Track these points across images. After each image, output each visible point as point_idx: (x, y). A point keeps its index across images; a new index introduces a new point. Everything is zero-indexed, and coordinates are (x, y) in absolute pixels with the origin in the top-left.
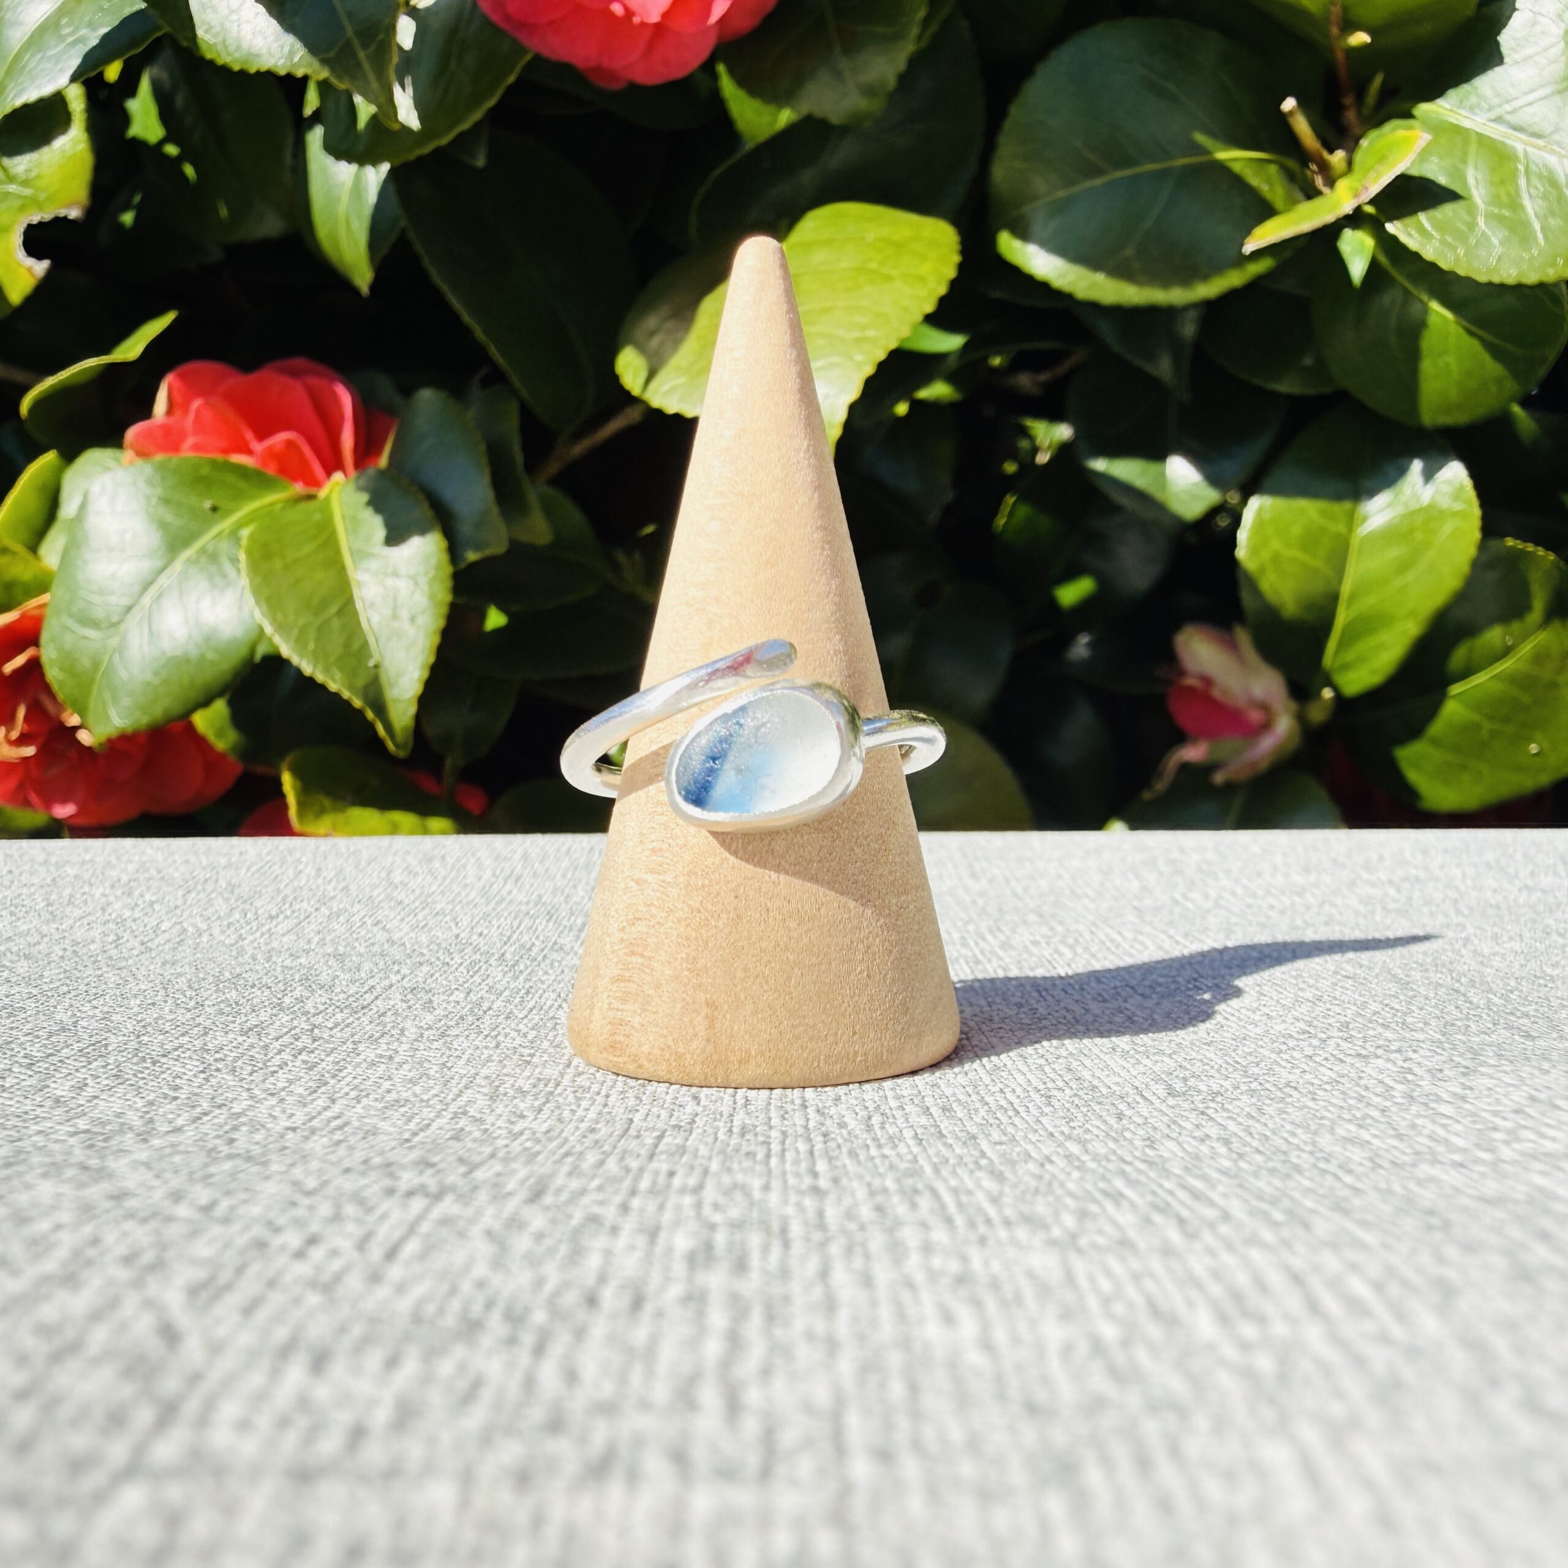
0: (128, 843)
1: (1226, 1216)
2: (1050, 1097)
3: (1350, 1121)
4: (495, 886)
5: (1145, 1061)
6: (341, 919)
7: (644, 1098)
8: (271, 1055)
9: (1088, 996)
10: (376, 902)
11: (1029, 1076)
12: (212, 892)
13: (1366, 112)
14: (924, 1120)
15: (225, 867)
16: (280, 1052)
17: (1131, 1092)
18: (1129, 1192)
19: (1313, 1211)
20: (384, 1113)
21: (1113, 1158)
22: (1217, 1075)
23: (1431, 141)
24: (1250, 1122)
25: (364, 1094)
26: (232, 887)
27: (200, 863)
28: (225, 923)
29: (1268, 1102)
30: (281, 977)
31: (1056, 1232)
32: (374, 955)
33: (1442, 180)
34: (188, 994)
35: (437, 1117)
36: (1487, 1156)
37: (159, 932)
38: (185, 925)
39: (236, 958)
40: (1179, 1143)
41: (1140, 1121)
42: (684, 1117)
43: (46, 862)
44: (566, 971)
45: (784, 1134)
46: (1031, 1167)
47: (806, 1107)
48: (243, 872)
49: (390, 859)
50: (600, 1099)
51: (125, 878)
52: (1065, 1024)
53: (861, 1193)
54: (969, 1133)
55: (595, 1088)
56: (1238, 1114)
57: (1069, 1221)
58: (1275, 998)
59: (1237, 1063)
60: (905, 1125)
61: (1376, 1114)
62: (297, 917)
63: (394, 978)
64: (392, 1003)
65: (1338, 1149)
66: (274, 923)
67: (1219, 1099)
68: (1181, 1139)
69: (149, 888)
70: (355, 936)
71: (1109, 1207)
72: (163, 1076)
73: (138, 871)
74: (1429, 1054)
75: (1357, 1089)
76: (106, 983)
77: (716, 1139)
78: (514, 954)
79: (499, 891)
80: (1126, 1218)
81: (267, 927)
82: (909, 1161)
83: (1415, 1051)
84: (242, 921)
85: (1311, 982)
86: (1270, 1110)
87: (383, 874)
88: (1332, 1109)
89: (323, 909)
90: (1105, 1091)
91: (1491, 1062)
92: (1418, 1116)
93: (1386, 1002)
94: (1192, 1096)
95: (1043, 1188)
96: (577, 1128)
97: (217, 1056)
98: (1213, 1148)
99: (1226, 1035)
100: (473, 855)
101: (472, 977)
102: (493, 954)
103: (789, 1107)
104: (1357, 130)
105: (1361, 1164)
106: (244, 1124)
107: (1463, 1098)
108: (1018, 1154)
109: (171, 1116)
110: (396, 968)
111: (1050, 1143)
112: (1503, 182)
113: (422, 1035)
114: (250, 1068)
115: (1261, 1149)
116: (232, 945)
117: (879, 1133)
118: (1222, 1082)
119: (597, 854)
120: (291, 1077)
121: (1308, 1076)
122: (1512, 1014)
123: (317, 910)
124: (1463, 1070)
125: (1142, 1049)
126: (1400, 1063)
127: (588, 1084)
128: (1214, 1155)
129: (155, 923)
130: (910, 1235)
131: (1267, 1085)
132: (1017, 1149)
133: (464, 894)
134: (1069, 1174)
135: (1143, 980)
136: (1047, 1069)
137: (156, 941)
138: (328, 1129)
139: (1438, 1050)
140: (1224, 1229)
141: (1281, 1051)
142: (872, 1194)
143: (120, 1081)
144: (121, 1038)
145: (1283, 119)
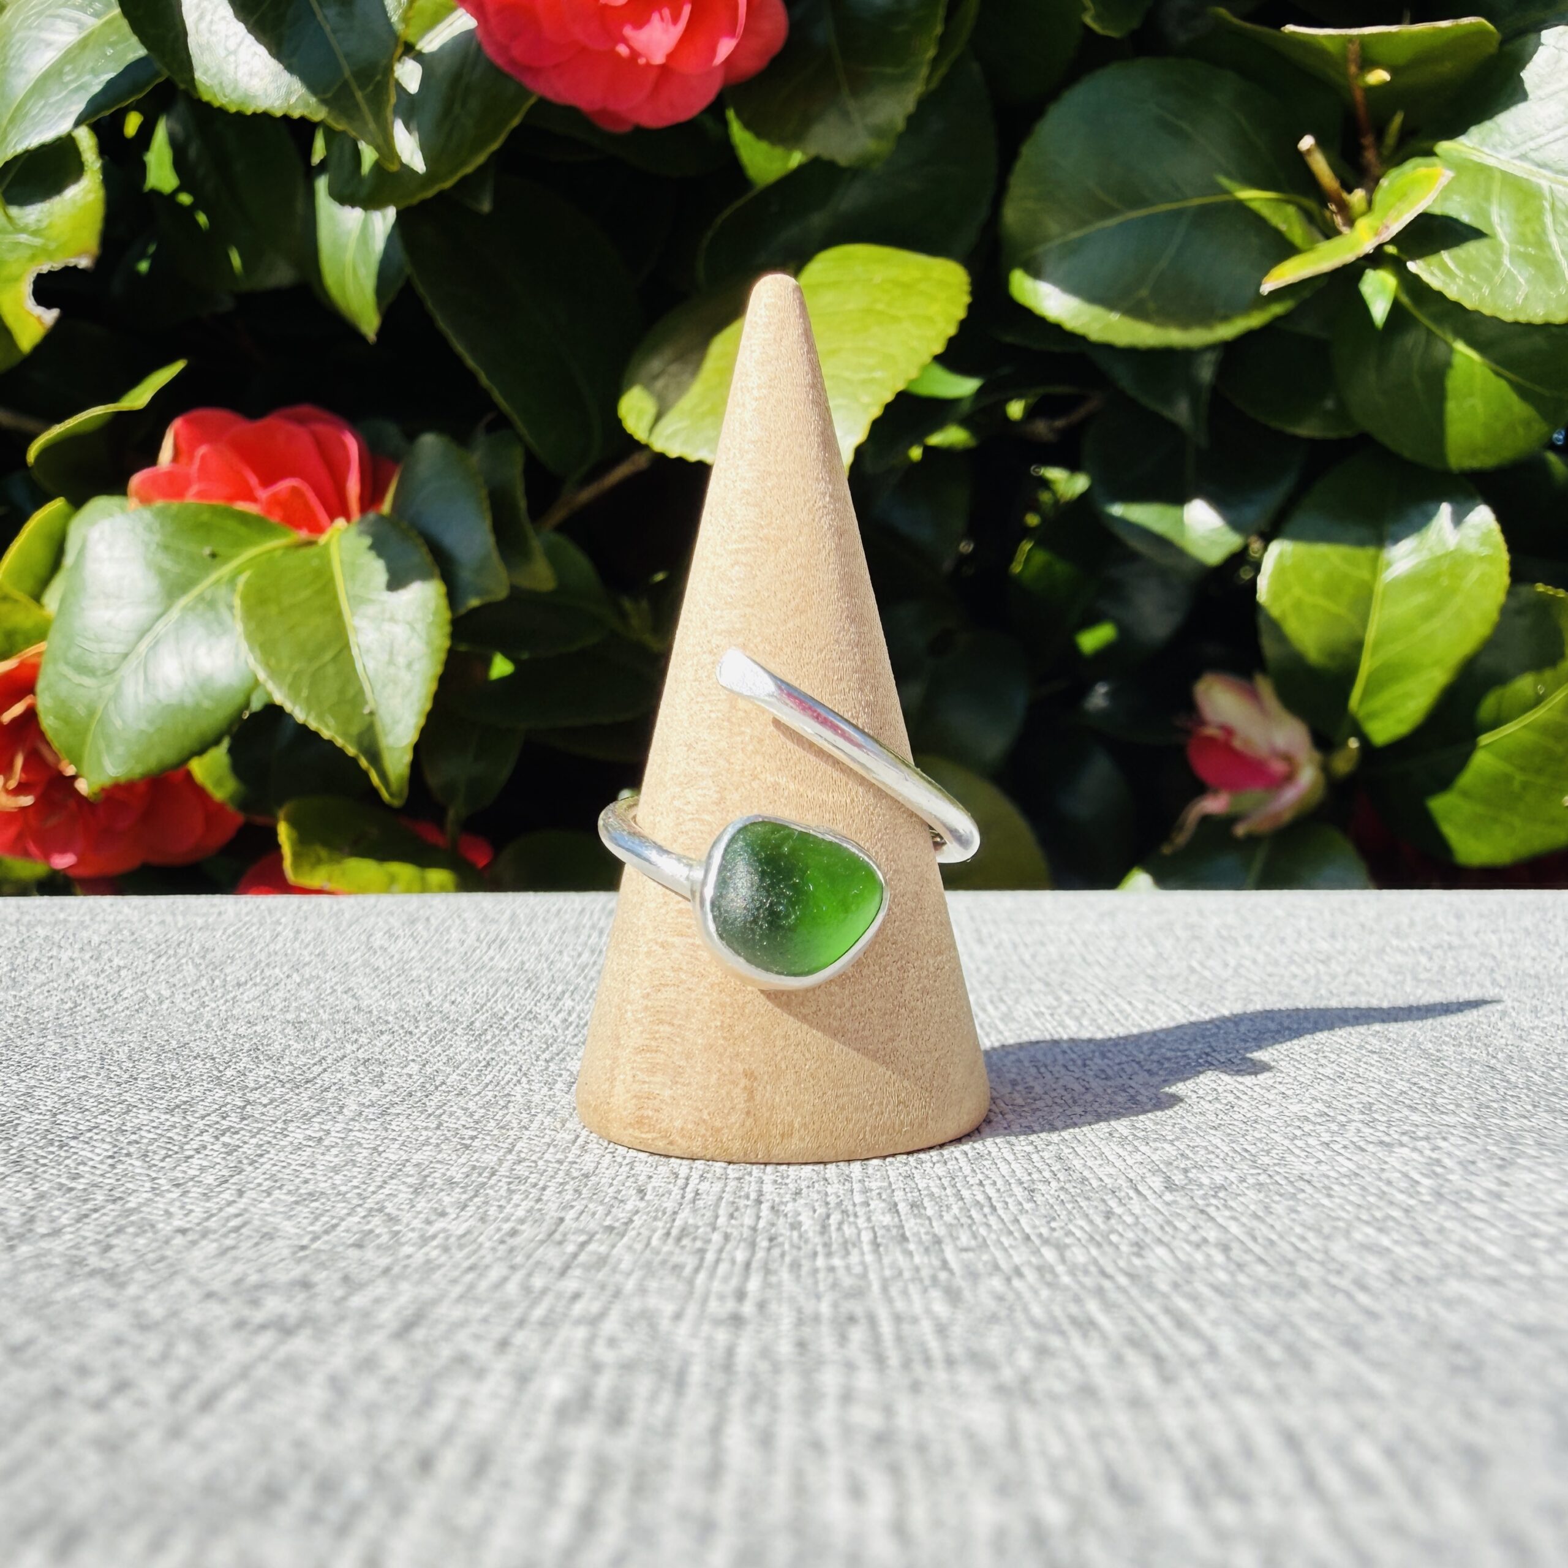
0: (106, 902)
1: (1213, 1352)
2: (1033, 1191)
3: (1367, 1223)
4: (478, 951)
5: (1143, 1148)
6: (312, 986)
7: (585, 1191)
8: (191, 1136)
9: (1091, 1073)
10: (351, 968)
11: (1014, 1165)
12: (184, 956)
13: (1386, 152)
14: (887, 1219)
15: (200, 929)
16: (202, 1133)
17: (1124, 1185)
18: (1102, 1319)
19: (1316, 1346)
20: (292, 1209)
21: (1093, 1269)
22: (1222, 1165)
23: (1453, 178)
24: (1255, 1223)
25: (278, 1184)
26: (205, 951)
27: (176, 924)
28: (190, 990)
29: (1277, 1198)
30: (229, 1047)
31: (1007, 1374)
32: (335, 1024)
33: (1465, 218)
34: (124, 1066)
35: (349, 1214)
36: (1524, 1269)
37: (119, 999)
38: (148, 992)
39: (190, 1025)
40: (1172, 1251)
41: (1129, 1220)
42: (621, 1214)
43: (18, 921)
44: (536, 1040)
45: (727, 1237)
46: (997, 1283)
47: (760, 1203)
48: (218, 934)
49: (373, 919)
50: (535, 1193)
51: (96, 940)
52: (1060, 1105)
53: (787, 1322)
54: (935, 1235)
55: (532, 1180)
56: (1242, 1214)
57: (1024, 1359)
58: (1293, 1074)
59: (1246, 1151)
60: (866, 1225)
61: (1396, 1213)
62: (266, 985)
63: (349, 1048)
64: (339, 1076)
65: (1352, 1258)
66: (241, 990)
67: (1221, 1194)
68: (1176, 1244)
69: (118, 952)
70: (322, 1003)
71: (1076, 1341)
72: (67, 1162)
73: (110, 933)
74: (1461, 1142)
75: (1380, 1184)
76: (42, 1053)
77: (648, 1244)
78: (483, 1022)
79: (481, 958)
80: (1094, 1356)
81: (232, 995)
82: (858, 1276)
83: (1444, 1139)
84: (208, 988)
85: (1333, 1057)
86: (1279, 1209)
87: (363, 938)
88: (1348, 1208)
89: (295, 975)
90: (1095, 1183)
91: (1532, 1152)
92: (1448, 1217)
93: (1414, 1080)
94: (1192, 1190)
95: (1003, 1313)
96: (499, 1230)
97: (134, 1137)
98: (1208, 1256)
99: (1236, 1117)
100: (459, 916)
101: (433, 1047)
102: (462, 1023)
103: (742, 1202)
104: (1376, 171)
105: (1378, 1278)
106: (132, 1223)
107: (1499, 1196)
108: (985, 1263)
109: (56, 1213)
110: (355, 1036)
111: (1023, 1249)
112: (1527, 220)
113: (361, 1114)
114: (164, 1152)
115: (1264, 1256)
116: (191, 1012)
117: (834, 1235)
118: (1227, 1174)
119: (587, 916)
120: (205, 1163)
121: (1324, 1168)
122: (1554, 1095)
123: (288, 977)
124: (1499, 1162)
125: (1141, 1134)
126: (1428, 1152)
127: (527, 1174)
128: (1209, 1266)
129: (117, 990)
130: (830, 1380)
131: (1277, 1178)
132: (985, 1257)
133: (444, 960)
134: (1036, 1292)
135: (1150, 1055)
136: (1035, 1157)
137: (114, 1009)
138: (224, 1230)
139: (1470, 1137)
140: (1210, 1371)
141: (1295, 1137)
142: (800, 1322)
143: (18, 1168)
144: (36, 1117)
145: (1301, 158)
